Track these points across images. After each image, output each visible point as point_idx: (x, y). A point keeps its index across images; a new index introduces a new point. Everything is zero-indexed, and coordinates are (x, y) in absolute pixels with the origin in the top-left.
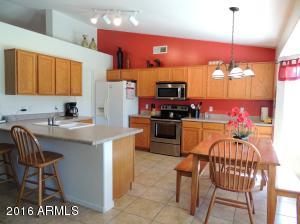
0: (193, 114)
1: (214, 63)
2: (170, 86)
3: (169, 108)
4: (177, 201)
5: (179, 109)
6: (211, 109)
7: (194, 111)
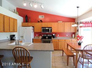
0: (54, 37)
1: (60, 22)
2: (47, 28)
3: (45, 35)
4: (68, 65)
5: (49, 35)
6: (58, 35)
7: (54, 36)
